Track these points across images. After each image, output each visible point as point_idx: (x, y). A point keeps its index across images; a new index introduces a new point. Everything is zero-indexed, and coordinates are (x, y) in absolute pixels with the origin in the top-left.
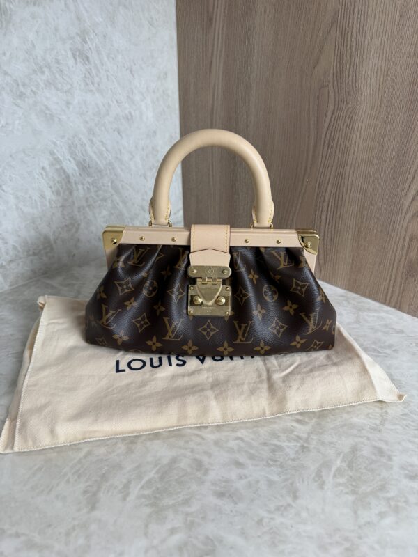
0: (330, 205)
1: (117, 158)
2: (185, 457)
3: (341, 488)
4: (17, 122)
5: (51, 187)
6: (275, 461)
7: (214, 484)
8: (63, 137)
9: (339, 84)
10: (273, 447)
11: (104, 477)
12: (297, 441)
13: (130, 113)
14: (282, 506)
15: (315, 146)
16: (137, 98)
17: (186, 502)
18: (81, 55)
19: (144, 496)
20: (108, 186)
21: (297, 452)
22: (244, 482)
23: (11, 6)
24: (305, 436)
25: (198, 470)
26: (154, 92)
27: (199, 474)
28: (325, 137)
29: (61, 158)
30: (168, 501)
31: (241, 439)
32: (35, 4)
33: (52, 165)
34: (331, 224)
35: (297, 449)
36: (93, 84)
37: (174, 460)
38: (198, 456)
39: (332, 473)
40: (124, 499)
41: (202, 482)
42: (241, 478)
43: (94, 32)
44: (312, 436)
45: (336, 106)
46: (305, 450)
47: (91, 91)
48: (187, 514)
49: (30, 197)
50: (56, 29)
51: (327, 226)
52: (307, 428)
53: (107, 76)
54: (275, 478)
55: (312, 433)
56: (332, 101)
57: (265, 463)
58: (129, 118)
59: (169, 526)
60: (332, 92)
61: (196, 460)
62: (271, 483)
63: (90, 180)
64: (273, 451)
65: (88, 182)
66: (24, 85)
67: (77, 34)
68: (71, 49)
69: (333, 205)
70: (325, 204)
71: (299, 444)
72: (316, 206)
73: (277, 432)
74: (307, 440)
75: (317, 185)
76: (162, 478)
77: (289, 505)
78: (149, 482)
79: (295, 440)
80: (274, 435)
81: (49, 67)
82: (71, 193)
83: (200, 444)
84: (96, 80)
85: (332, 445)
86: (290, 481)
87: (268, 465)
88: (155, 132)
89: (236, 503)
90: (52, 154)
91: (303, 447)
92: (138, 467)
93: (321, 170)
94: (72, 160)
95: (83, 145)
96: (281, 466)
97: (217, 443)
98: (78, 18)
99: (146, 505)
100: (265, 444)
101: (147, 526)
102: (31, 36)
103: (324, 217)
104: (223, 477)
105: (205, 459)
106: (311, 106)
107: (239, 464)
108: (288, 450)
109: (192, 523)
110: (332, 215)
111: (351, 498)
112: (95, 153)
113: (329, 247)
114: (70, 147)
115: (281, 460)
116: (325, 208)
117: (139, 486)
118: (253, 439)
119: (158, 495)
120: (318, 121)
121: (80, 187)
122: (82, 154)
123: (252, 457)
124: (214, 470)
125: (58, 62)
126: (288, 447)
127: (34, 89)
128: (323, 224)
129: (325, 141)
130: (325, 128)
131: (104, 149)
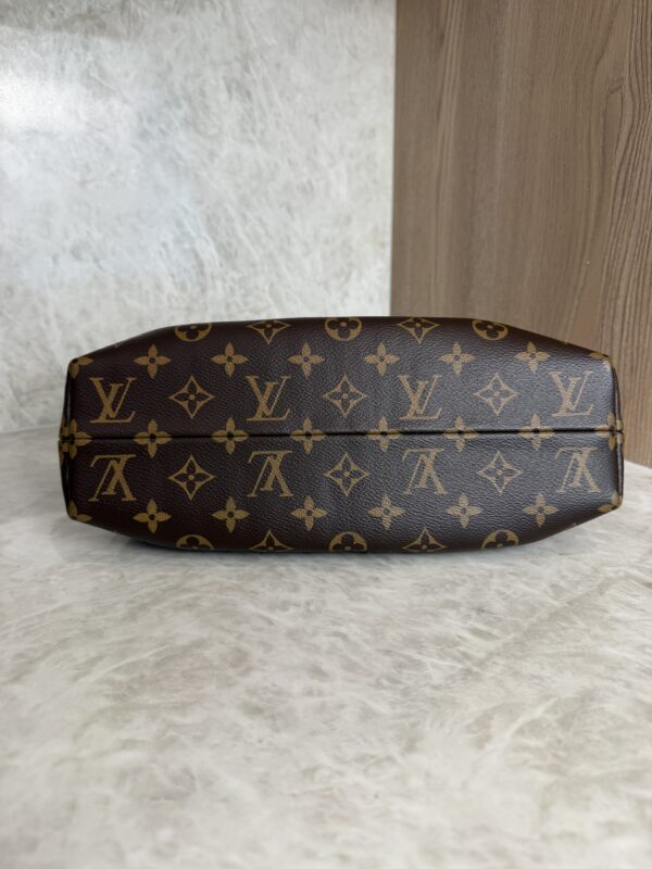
0: (628, 303)
1: (282, 249)
2: (222, 642)
3: (527, 755)
4: (133, 171)
5: (173, 276)
6: (395, 682)
7: (252, 692)
8: (200, 202)
9: (640, 76)
10: (401, 660)
11: (64, 643)
12: (459, 661)
13: (310, 182)
14: (373, 757)
15: (600, 199)
16: (323, 161)
17: (181, 708)
18: (239, 89)
19: (111, 682)
20: (264, 291)
21: (452, 677)
22: (315, 701)
23: (145, 13)
24: (482, 655)
25: (233, 665)
26: (351, 155)
27: (231, 672)
28: (618, 178)
29: (194, 234)
30: (149, 698)
31: (344, 637)
32: (178, 12)
33: (178, 241)
34: (630, 339)
35: (453, 672)
36: (253, 131)
37: (200, 644)
38: (244, 646)
39: (515, 726)
40: (76, 678)
41: (228, 683)
42: (310, 693)
43: (262, 57)
44: (496, 659)
45: (637, 118)
46: (470, 678)
47: (250, 141)
48: (171, 725)
49: (140, 285)
50: (206, 49)
51: (624, 343)
52: (492, 645)
53: (277, 123)
54: (383, 708)
55: (498, 654)
56: (628, 112)
57: (372, 680)
58: (307, 190)
59: (124, 735)
60: (628, 98)
61: (239, 650)
62: (367, 715)
63: (236, 275)
64: (400, 666)
65: (233, 279)
66: (150, 120)
67: (236, 58)
68: (224, 78)
69: (634, 302)
70: (620, 302)
71: (460, 666)
72: (603, 308)
73: (422, 639)
74: (481, 663)
75: (605, 271)
76: (157, 665)
77: (390, 759)
78: (135, 664)
79: (454, 658)
80: (415, 642)
81: (189, 99)
82: (203, 291)
83: (261, 629)
84: (260, 126)
85: (536, 681)
86: (412, 720)
87: (378, 685)
88: (349, 219)
89: (277, 730)
90: (180, 224)
91: (468, 672)
92: (130, 641)
93: (611, 240)
94: (210, 239)
95: (229, 219)
96: (406, 692)
97: (292, 634)
98: (240, 37)
99: (108, 696)
100: (388, 652)
101: (86, 725)
102: (168, 54)
103: (617, 328)
104: (274, 685)
105: (257, 653)
106: (593, 131)
107: (317, 672)
108: (431, 670)
109: (173, 740)
110: (632, 321)
111: (544, 778)
112: (247, 235)
113: (628, 386)
114: (209, 220)
115: (410, 683)
116: (620, 310)
117: (115, 666)
118: (366, 641)
119: (136, 686)
120: (604, 153)
121: (219, 283)
122: (227, 234)
123: (350, 667)
124: (264, 670)
125: (203, 93)
126: (435, 666)
127: (163, 127)
128: (616, 341)
129: (617, 185)
130: (617, 163)
131: (262, 231)
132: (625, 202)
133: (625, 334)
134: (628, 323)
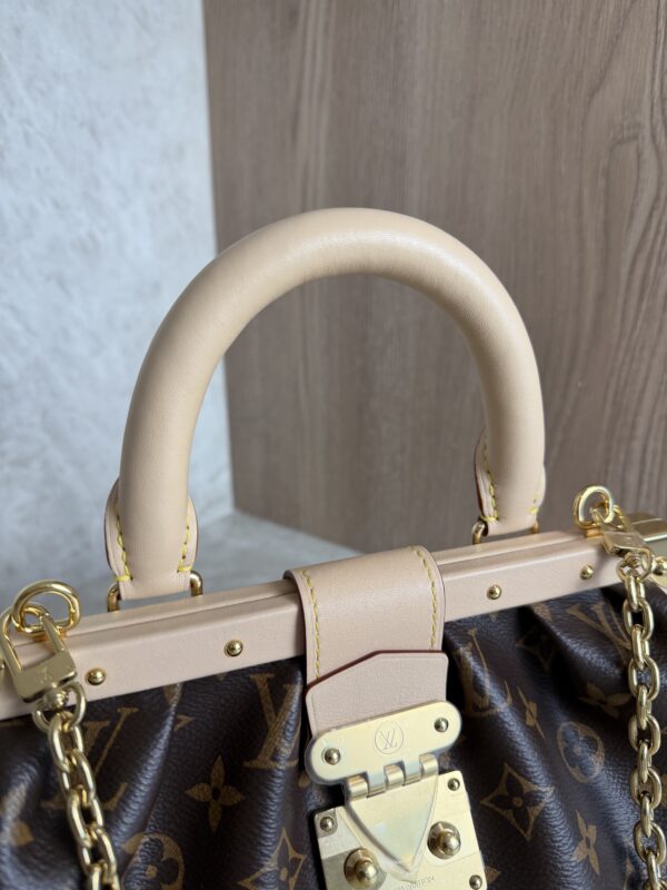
0: (651, 448)
1: (56, 350)
13: (91, 236)
15: (601, 297)
16: (111, 198)
26: (153, 187)
53: (27, 136)
56: (650, 174)
58: (89, 249)
60: (648, 154)
69: (660, 447)
70: (637, 445)
72: (608, 450)
93: (621, 356)
103: (632, 478)
106: (586, 196)
110: (656, 471)
116: (636, 456)
130: (631, 249)
131: (17, 327)
132: (644, 306)
133: (645, 487)
134: (651, 475)
